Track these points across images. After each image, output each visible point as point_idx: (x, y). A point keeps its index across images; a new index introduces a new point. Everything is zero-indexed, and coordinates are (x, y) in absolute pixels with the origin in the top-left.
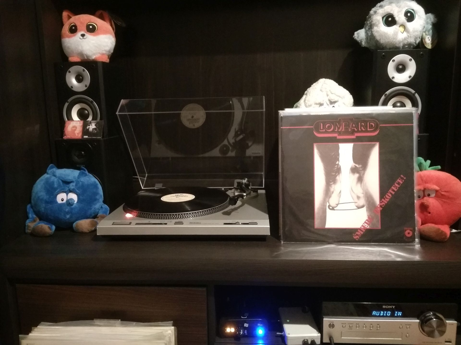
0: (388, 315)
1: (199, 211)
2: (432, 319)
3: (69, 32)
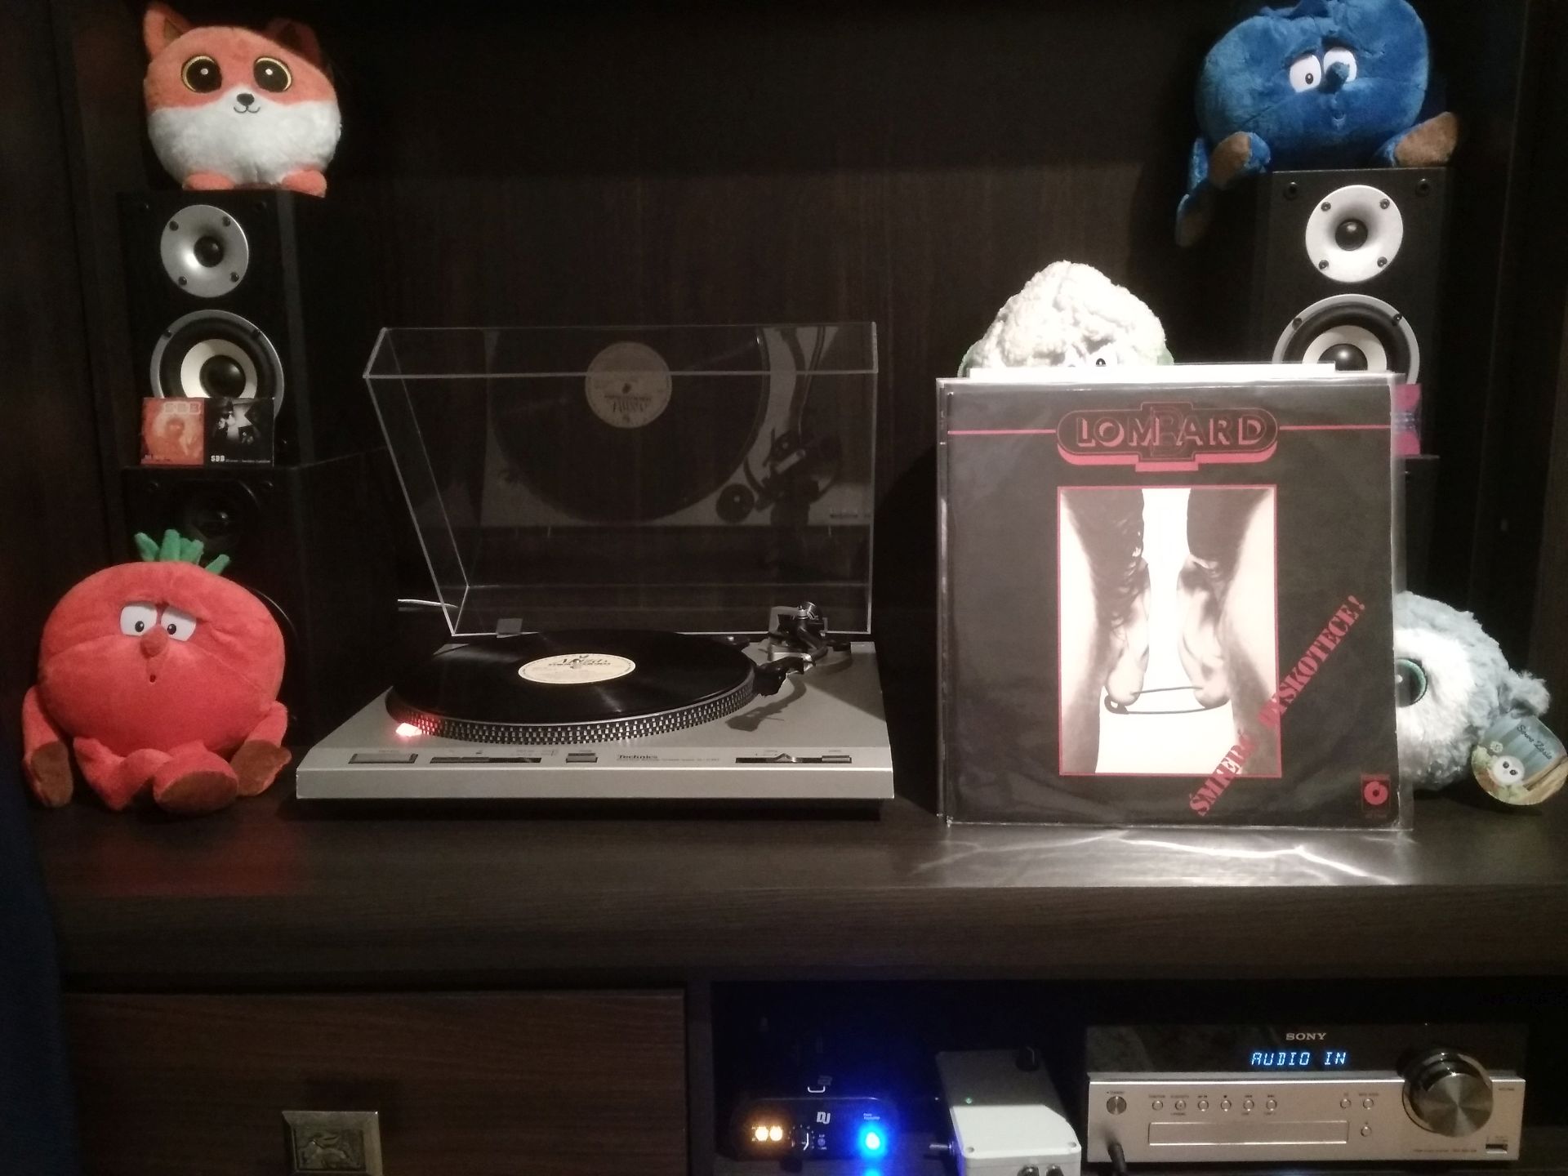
0: (1301, 1063)
1: (653, 717)
2: (1447, 1073)
3: (186, 85)
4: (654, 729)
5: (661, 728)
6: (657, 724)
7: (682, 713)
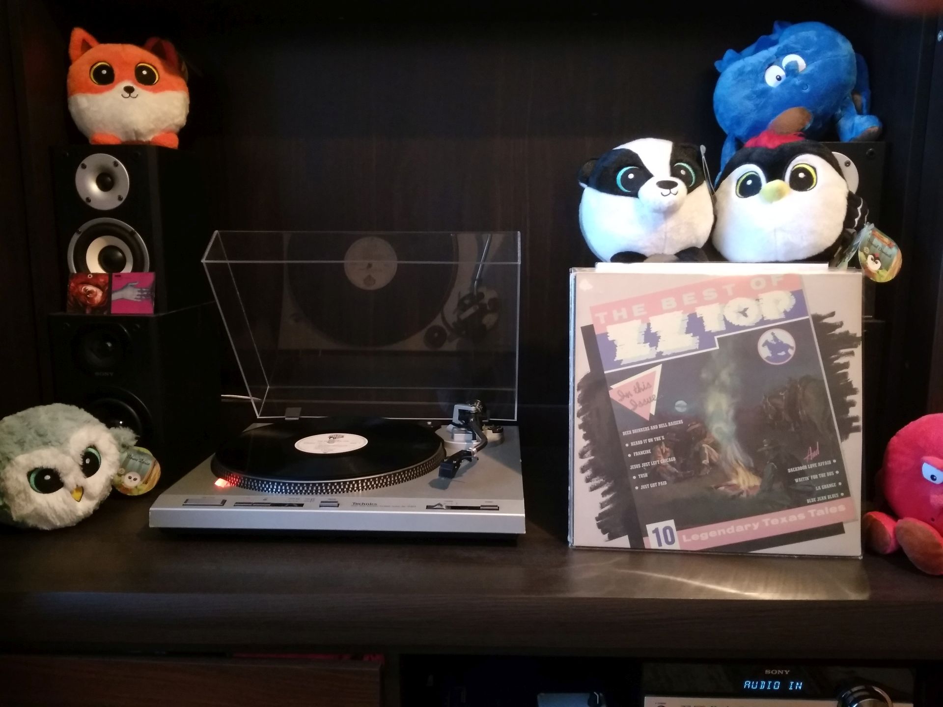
3: (92, 80)
4: (377, 485)
5: (382, 484)
6: (379, 482)
7: (395, 475)
